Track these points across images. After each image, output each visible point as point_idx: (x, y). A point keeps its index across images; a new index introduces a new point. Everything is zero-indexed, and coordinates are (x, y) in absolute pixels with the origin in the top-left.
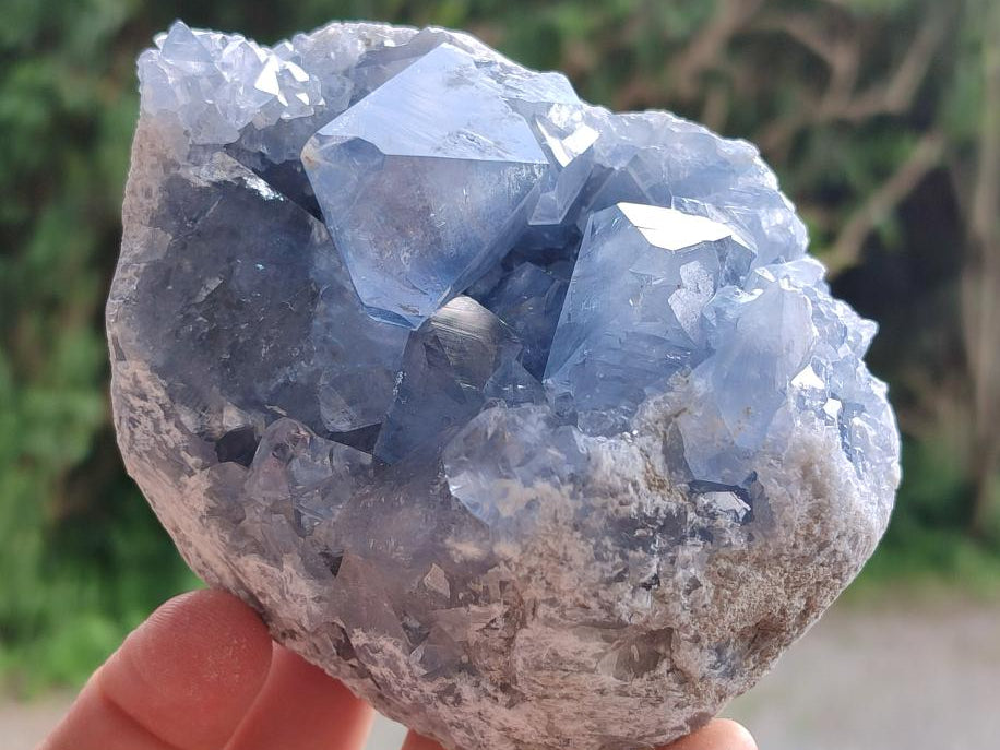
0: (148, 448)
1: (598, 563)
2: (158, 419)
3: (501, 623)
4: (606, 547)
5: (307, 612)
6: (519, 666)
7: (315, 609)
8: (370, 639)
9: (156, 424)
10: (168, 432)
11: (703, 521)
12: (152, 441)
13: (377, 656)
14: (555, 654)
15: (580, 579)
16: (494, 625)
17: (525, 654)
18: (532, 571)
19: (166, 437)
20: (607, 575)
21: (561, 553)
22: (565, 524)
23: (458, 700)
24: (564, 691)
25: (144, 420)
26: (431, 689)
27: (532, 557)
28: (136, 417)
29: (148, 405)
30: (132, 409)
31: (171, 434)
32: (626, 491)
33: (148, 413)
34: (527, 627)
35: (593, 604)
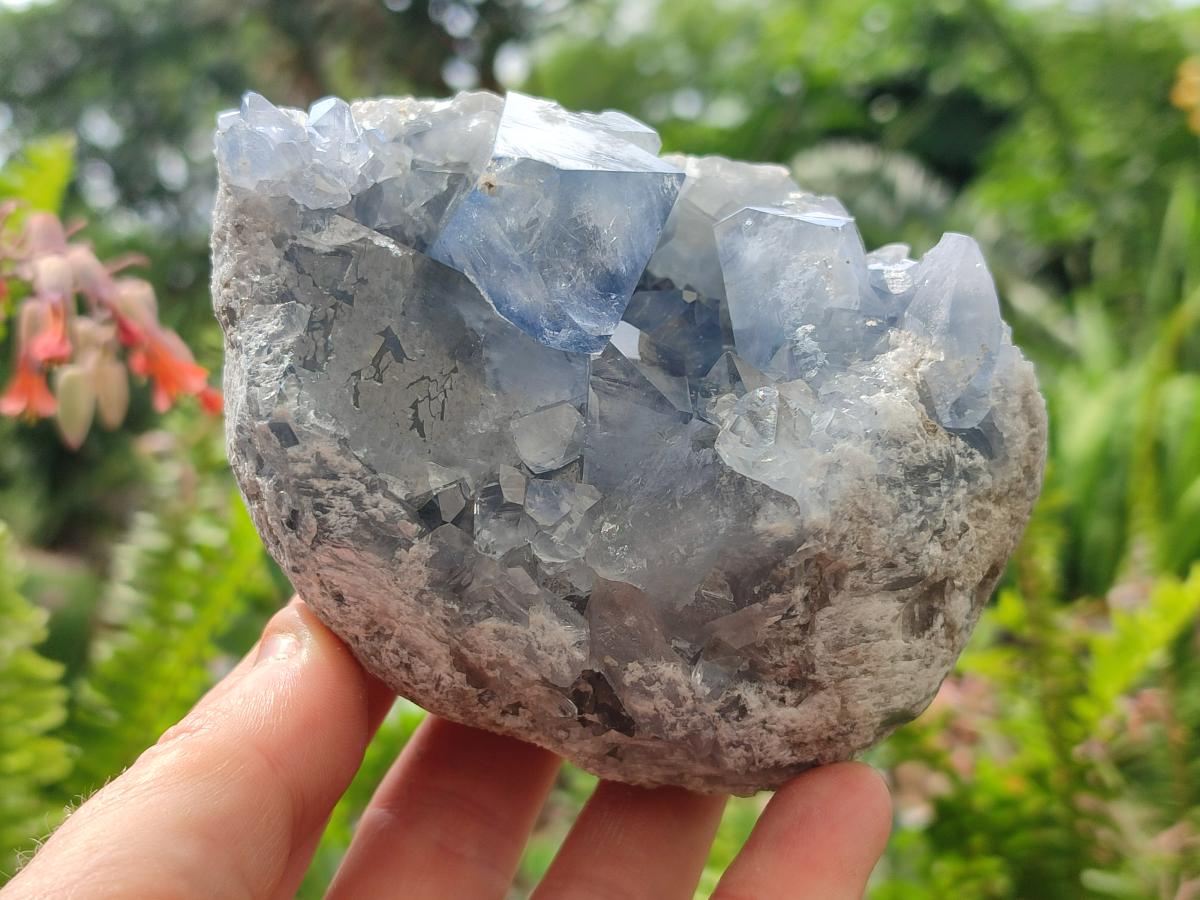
0: (350, 531)
1: (904, 515)
2: (359, 495)
3: (800, 608)
4: (909, 496)
5: (569, 662)
6: (819, 650)
7: (580, 655)
8: (647, 670)
9: (357, 501)
10: (376, 506)
11: (966, 461)
12: (354, 521)
13: (652, 689)
14: (860, 626)
15: (889, 535)
16: (793, 613)
17: (826, 635)
18: (844, 537)
19: (374, 511)
20: (913, 525)
21: (870, 510)
22: (871, 480)
23: (744, 711)
24: (863, 666)
25: (337, 501)
26: (713, 708)
27: (844, 522)
28: (325, 503)
29: (339, 484)
30: (318, 494)
31: (381, 506)
32: (915, 437)
33: (343, 492)
34: (830, 605)
35: (901, 559)
